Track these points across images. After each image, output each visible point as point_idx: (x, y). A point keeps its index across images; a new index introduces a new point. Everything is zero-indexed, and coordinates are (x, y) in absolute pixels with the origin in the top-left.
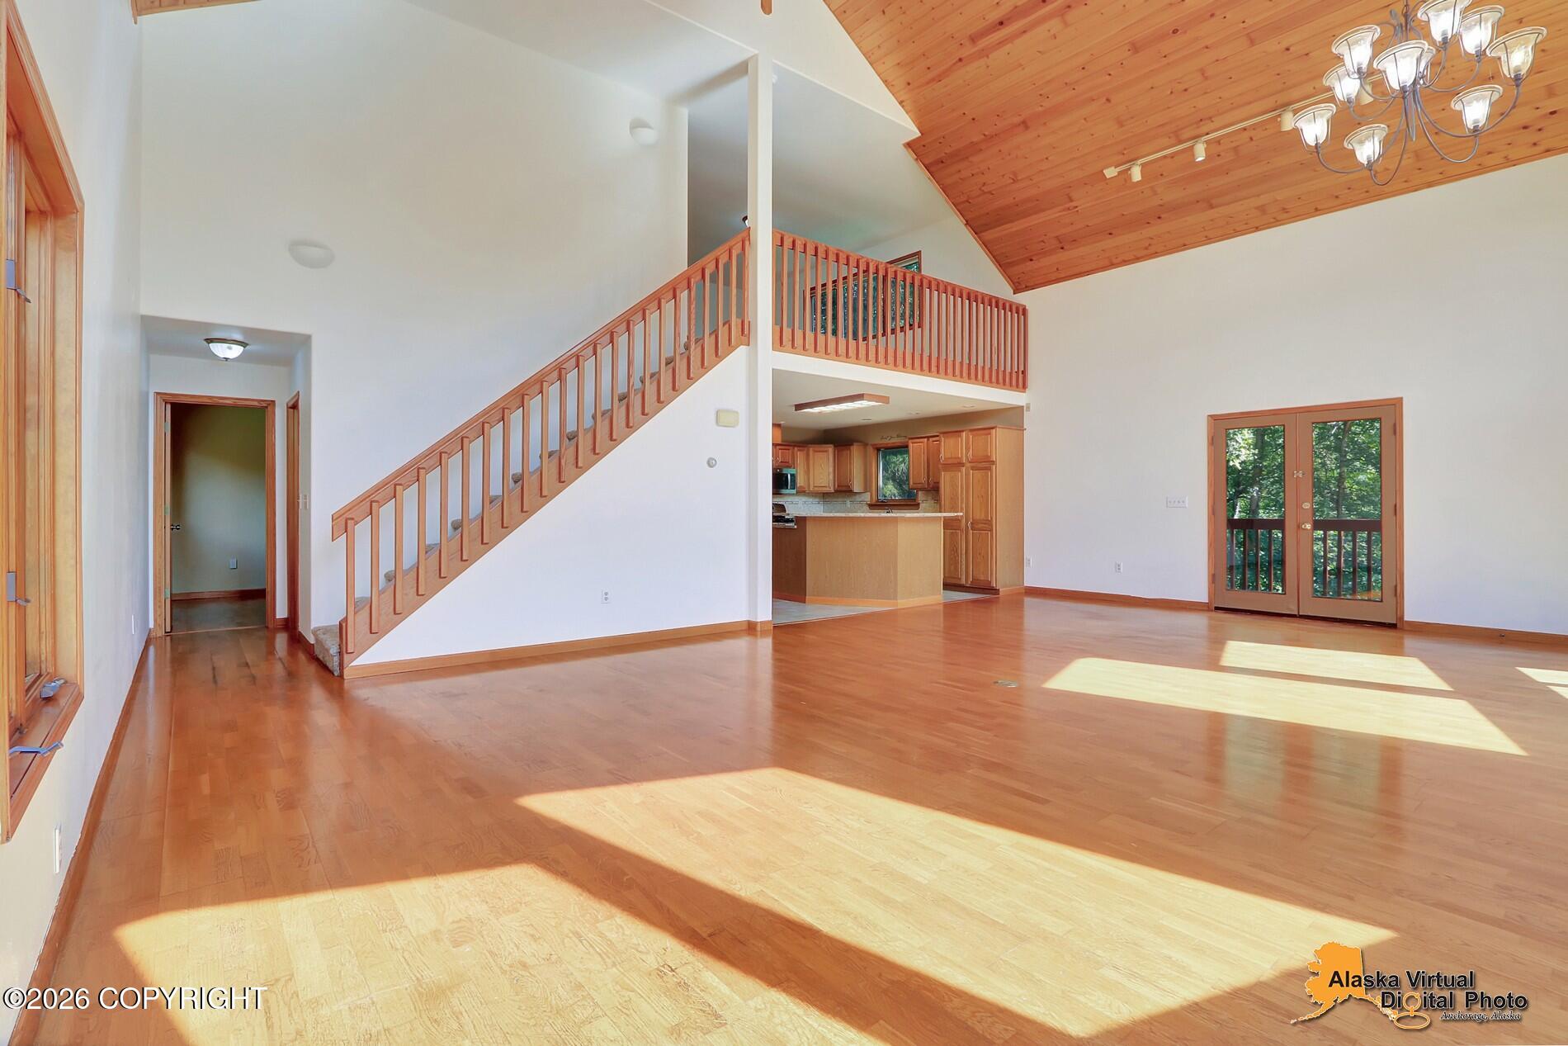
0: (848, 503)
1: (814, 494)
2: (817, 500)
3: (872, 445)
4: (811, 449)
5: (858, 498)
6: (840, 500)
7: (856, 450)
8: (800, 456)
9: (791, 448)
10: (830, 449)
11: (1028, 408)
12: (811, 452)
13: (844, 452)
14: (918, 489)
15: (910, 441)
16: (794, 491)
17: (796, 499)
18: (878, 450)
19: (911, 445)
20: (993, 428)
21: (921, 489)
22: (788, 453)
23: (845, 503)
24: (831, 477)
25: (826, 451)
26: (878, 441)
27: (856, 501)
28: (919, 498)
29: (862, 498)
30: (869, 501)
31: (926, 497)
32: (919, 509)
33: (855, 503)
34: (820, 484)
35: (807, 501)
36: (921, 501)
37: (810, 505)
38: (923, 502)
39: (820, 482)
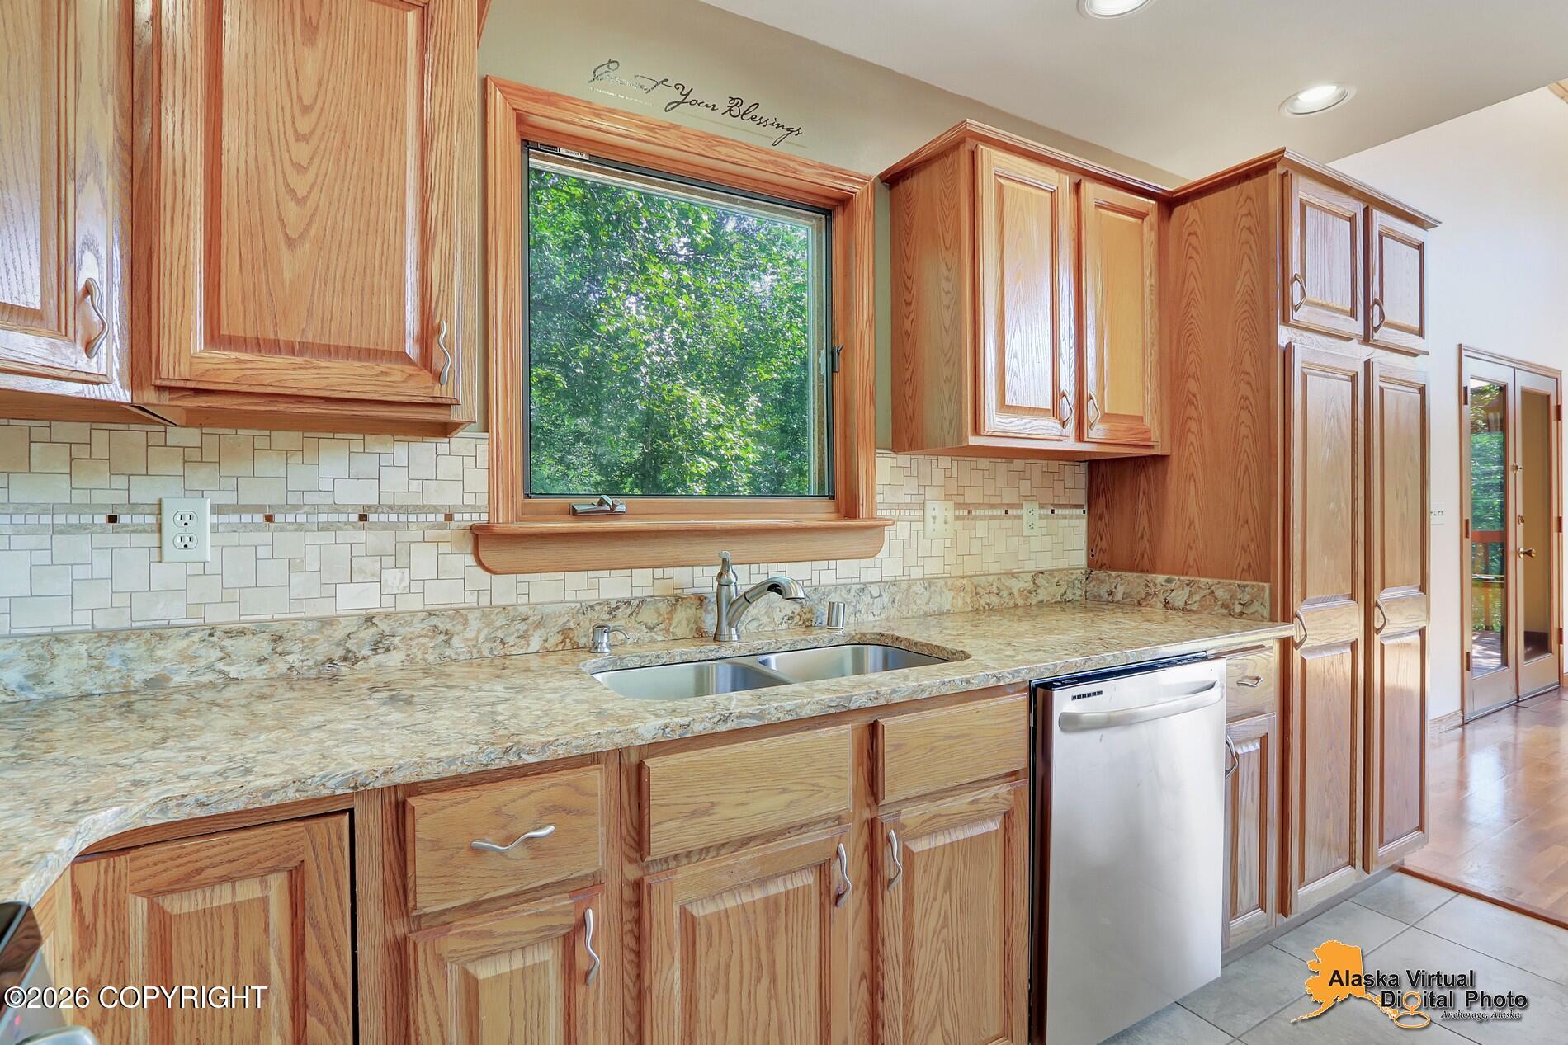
27: (316, 509)
28: (879, 489)
29: (394, 480)
30: (474, 509)
31: (912, 485)
32: (884, 553)
33: (300, 527)
36: (890, 506)
38: (898, 512)
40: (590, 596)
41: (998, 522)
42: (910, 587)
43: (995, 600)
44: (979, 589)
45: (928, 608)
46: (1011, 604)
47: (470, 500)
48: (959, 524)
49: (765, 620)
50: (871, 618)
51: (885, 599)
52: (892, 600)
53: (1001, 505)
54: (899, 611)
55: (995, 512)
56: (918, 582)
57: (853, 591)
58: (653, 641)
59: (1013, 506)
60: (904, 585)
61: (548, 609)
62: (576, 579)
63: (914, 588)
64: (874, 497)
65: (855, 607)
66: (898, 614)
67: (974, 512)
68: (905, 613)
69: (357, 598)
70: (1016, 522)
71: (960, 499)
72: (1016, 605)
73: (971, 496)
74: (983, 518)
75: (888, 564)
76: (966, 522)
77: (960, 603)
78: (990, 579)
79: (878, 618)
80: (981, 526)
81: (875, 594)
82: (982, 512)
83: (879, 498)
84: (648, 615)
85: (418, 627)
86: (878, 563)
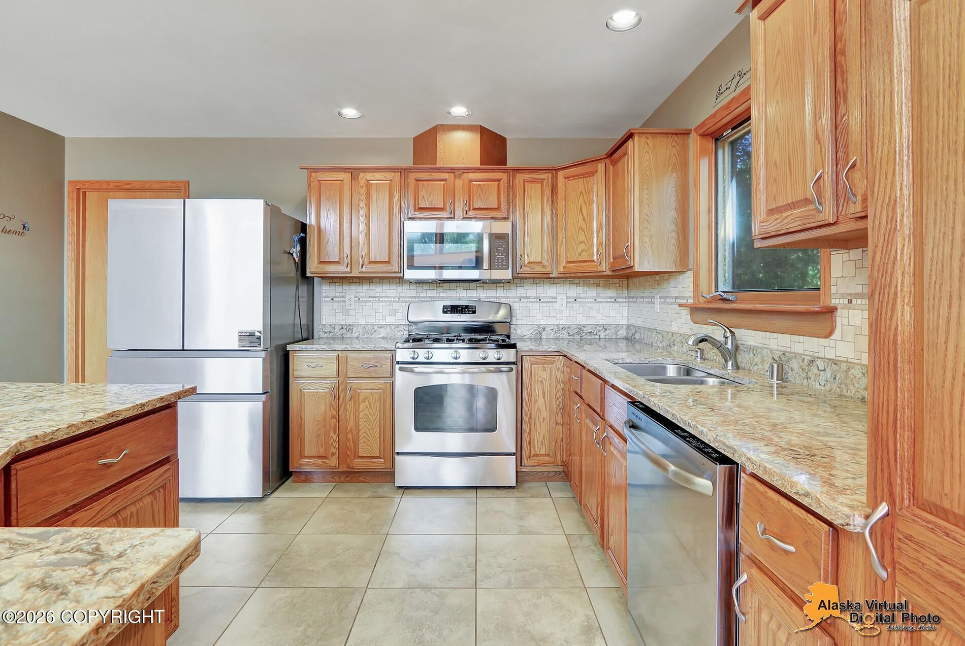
0: (657, 300)
2: (611, 294)
3: (696, 130)
4: (560, 176)
5: (673, 290)
7: (641, 154)
8: (531, 195)
9: (505, 176)
10: (602, 165)
13: (620, 166)
22: (496, 193)
23: (653, 300)
24: (603, 236)
26: (707, 109)
27: (670, 298)
28: (833, 281)
30: (691, 297)
32: (836, 335)
34: (580, 255)
35: (581, 296)
36: (843, 296)
37: (591, 305)
38: (850, 301)
39: (579, 251)
47: (691, 294)
50: (818, 386)
51: (829, 373)
52: (833, 376)
54: (839, 388)
56: (856, 367)
57: (805, 361)
60: (844, 366)
63: (852, 371)
64: (830, 288)
65: (807, 373)
66: (839, 390)
68: (844, 391)
69: (673, 328)
75: (838, 345)
79: (823, 388)
81: (821, 368)
83: (834, 289)
86: (832, 343)
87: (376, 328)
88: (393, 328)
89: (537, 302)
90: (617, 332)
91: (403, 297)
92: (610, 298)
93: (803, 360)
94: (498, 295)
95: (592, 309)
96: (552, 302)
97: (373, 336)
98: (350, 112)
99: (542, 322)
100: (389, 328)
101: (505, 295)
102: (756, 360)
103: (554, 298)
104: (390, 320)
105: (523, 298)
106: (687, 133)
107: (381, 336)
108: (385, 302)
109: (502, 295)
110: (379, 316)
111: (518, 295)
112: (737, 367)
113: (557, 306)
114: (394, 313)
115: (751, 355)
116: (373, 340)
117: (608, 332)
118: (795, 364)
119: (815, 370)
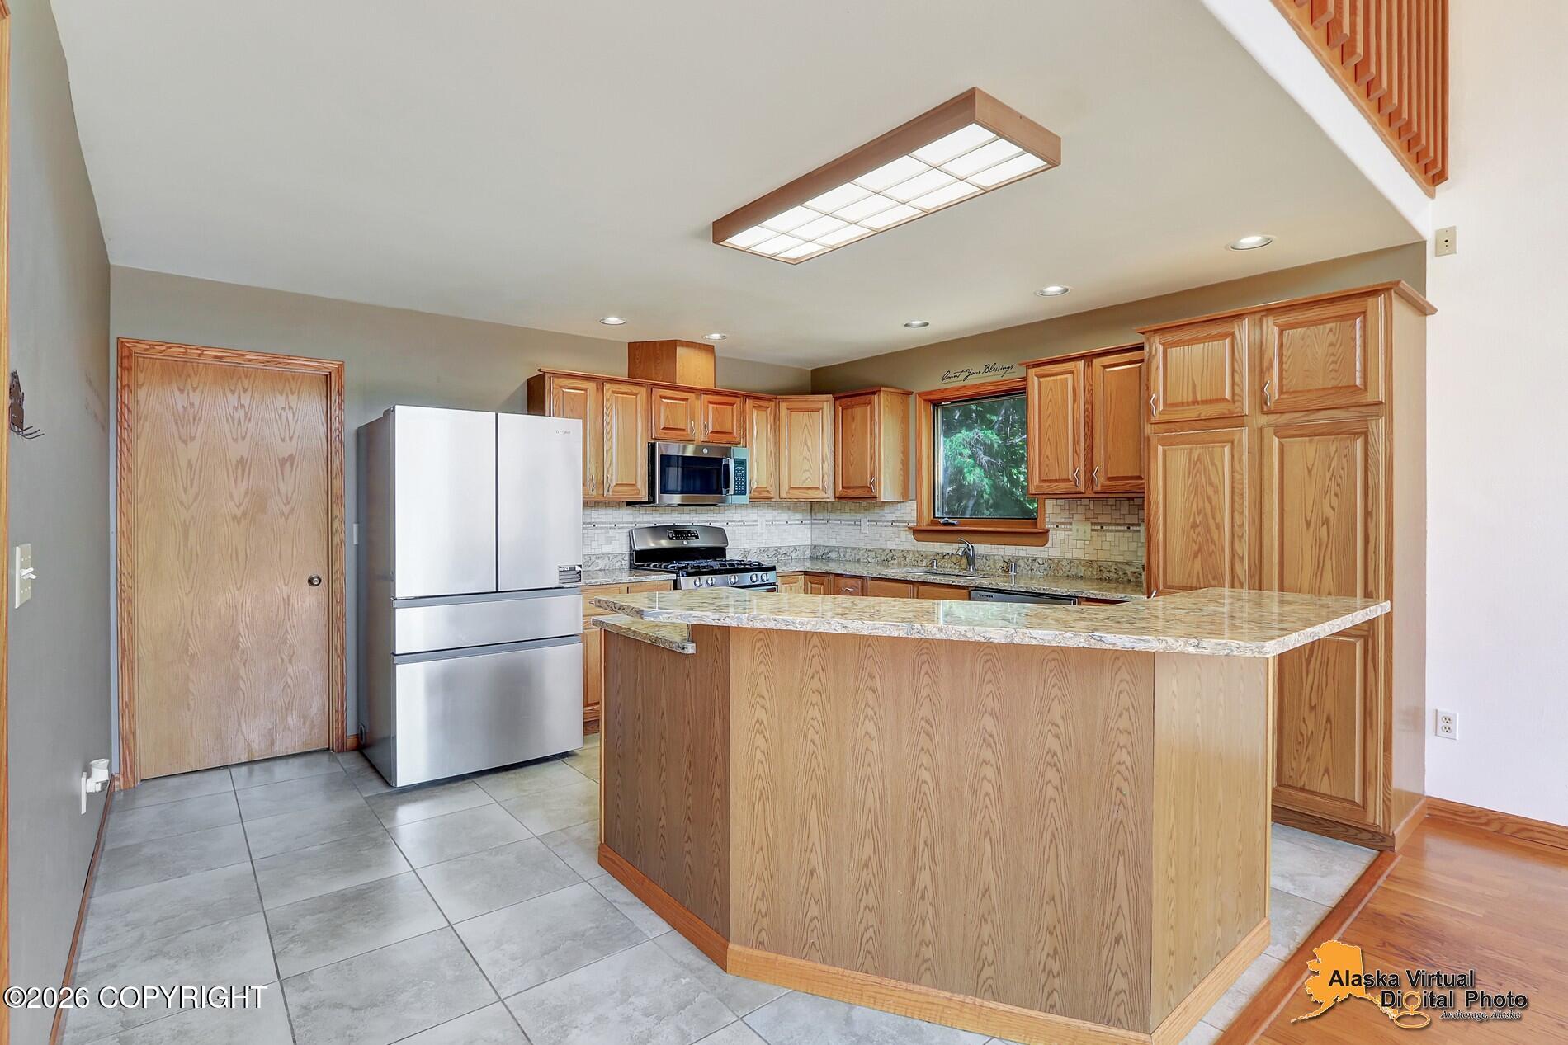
0: (865, 523)
1: (792, 505)
2: (799, 516)
3: (920, 394)
4: (783, 406)
5: (888, 514)
6: (847, 516)
7: (884, 408)
8: (758, 422)
9: (738, 401)
10: (827, 404)
11: (1447, 242)
12: (784, 411)
13: (858, 411)
14: (1042, 496)
15: (1032, 371)
16: (744, 499)
17: (752, 515)
18: (936, 404)
19: (1034, 383)
20: (1373, 293)
21: (1055, 496)
22: (730, 417)
23: (857, 523)
24: (829, 467)
25: (817, 410)
26: (934, 383)
27: (884, 521)
28: (1046, 515)
29: (898, 513)
30: (913, 522)
31: (1066, 514)
32: (1048, 545)
33: (881, 526)
34: (804, 482)
35: (777, 518)
36: (1053, 524)
37: (784, 527)
38: (1057, 526)
39: (804, 478)
40: (940, 551)
41: (1121, 533)
42: (1059, 562)
43: (1113, 575)
44: (1102, 568)
45: (1069, 573)
46: (1126, 579)
47: (913, 519)
48: (1094, 533)
49: (993, 567)
50: (1039, 573)
51: (1046, 565)
52: (1049, 567)
53: (1125, 524)
54: (1053, 572)
55: (1122, 528)
56: (1065, 560)
57: (1031, 560)
58: (955, 568)
59: (1133, 525)
60: (1056, 561)
61: (929, 553)
62: (937, 544)
63: (1062, 563)
64: (1044, 519)
65: (1031, 567)
66: (1053, 574)
67: (1105, 528)
68: (1056, 574)
69: (890, 545)
70: (1136, 534)
71: (1095, 521)
72: (1129, 581)
73: (1103, 519)
74: (1111, 531)
75: (1051, 550)
76: (1099, 533)
77: (1089, 574)
78: (1110, 563)
79: (1042, 574)
80: (1110, 536)
81: (1041, 563)
82: (1110, 528)
83: (1047, 520)
84: (954, 559)
85: (900, 554)
86: (1047, 549)
87: (593, 559)
88: (611, 558)
89: (741, 525)
90: (804, 552)
91: (619, 523)
92: (798, 520)
93: (1028, 560)
94: (709, 519)
95: (785, 531)
96: (753, 525)
97: (590, 568)
98: (613, 320)
99: (746, 546)
100: (607, 558)
101: (715, 519)
102: (988, 563)
103: (755, 521)
104: (606, 549)
105: (730, 521)
106: (909, 394)
107: (598, 568)
108: (601, 528)
109: (712, 519)
110: (595, 545)
111: (726, 519)
112: (974, 569)
113: (759, 529)
114: (610, 541)
115: (984, 560)
116: (590, 573)
117: (798, 552)
118: (1021, 563)
119: (1037, 565)
